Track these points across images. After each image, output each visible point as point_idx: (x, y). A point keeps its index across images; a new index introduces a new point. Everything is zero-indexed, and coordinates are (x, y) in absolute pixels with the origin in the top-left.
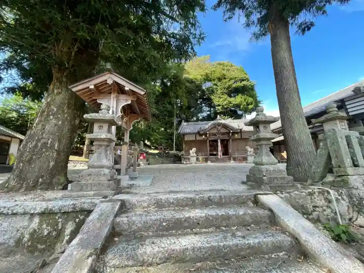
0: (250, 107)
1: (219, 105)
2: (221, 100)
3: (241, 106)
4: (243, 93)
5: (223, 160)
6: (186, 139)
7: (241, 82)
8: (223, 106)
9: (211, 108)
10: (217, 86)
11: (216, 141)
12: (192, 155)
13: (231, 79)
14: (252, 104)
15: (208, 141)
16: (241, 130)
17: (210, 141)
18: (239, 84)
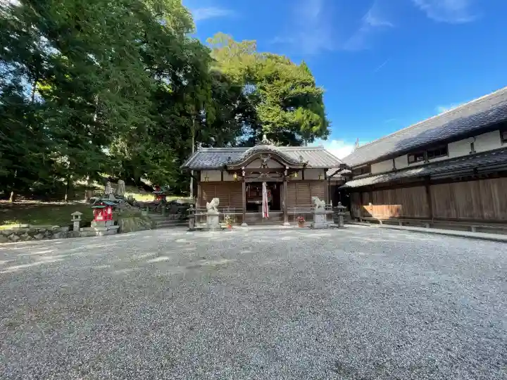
0: (315, 129)
1: (267, 123)
2: (271, 114)
3: (302, 127)
4: (305, 107)
5: (269, 221)
6: (203, 179)
7: (303, 87)
8: (273, 125)
9: (255, 129)
10: (265, 90)
11: (260, 184)
12: (210, 211)
13: (287, 81)
14: (317, 124)
15: (244, 184)
16: (305, 165)
17: (247, 184)
18: (300, 90)
